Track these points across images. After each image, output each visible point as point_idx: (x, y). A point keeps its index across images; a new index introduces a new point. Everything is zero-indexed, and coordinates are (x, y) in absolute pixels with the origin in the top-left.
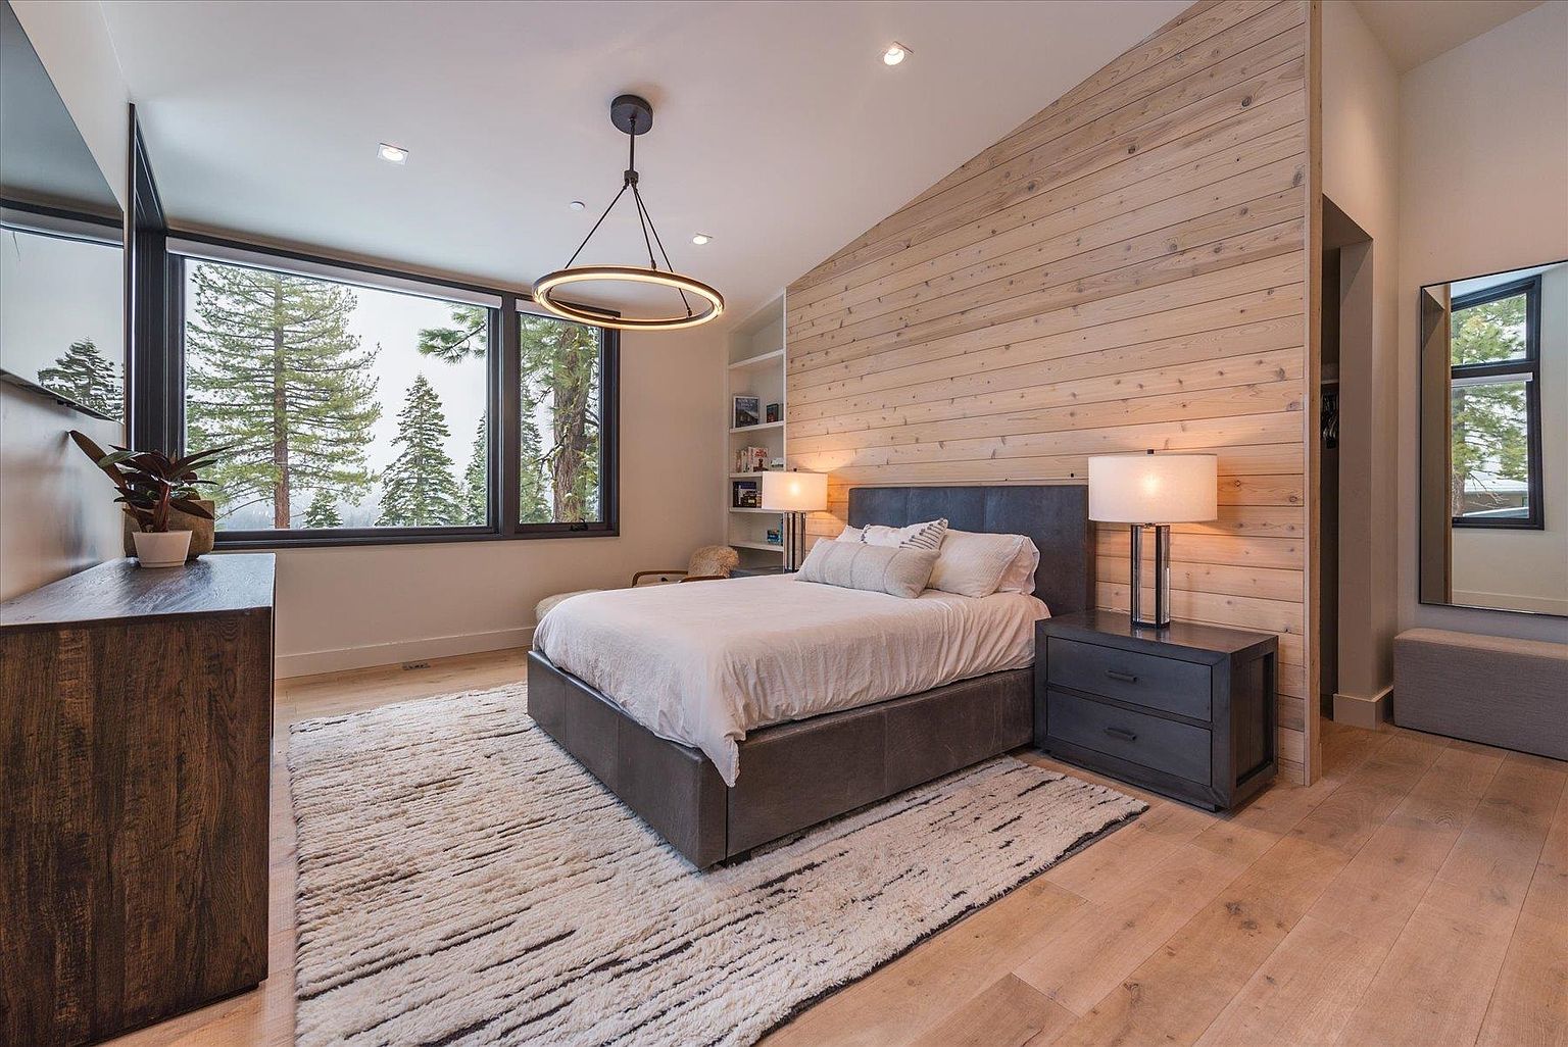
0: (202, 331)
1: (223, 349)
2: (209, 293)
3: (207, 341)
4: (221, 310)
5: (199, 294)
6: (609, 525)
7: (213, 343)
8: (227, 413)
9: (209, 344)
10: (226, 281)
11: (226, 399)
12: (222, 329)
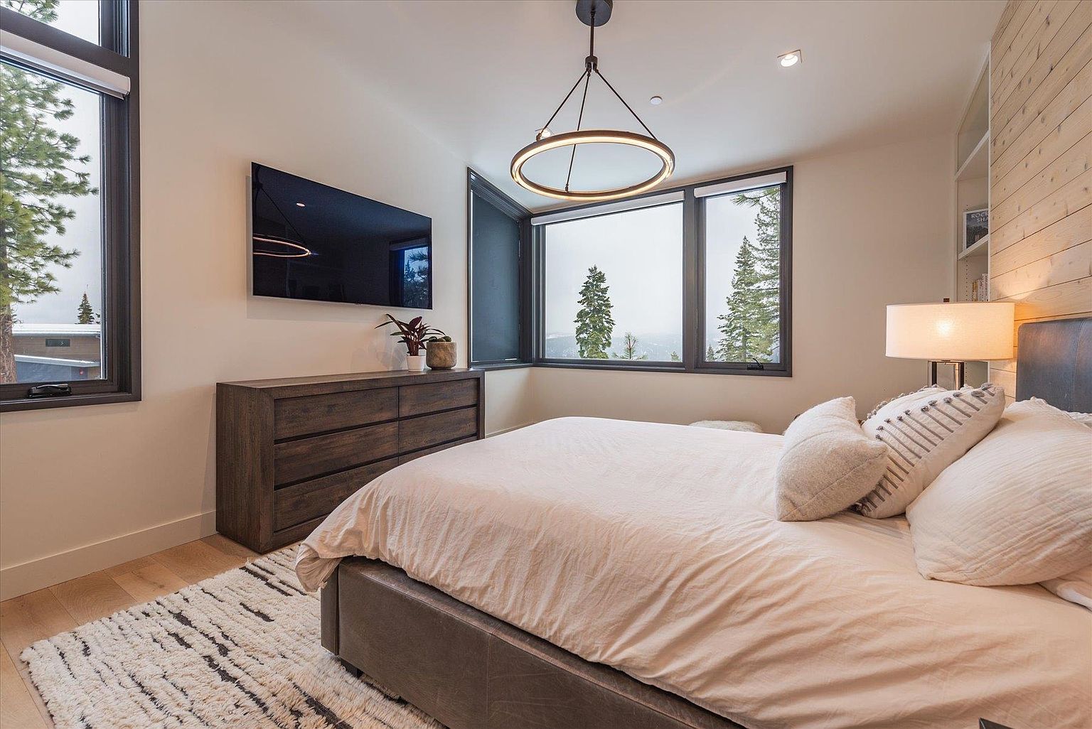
0: (759, 250)
1: (769, 258)
2: (763, 227)
3: (761, 255)
4: (768, 236)
5: (758, 230)
6: (784, 368)
7: (764, 256)
8: (770, 293)
9: (762, 256)
10: (771, 219)
11: (770, 286)
12: (769, 246)
